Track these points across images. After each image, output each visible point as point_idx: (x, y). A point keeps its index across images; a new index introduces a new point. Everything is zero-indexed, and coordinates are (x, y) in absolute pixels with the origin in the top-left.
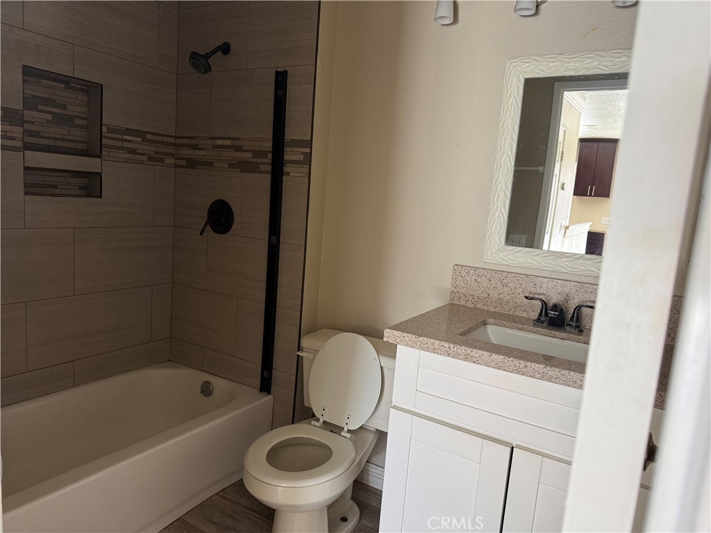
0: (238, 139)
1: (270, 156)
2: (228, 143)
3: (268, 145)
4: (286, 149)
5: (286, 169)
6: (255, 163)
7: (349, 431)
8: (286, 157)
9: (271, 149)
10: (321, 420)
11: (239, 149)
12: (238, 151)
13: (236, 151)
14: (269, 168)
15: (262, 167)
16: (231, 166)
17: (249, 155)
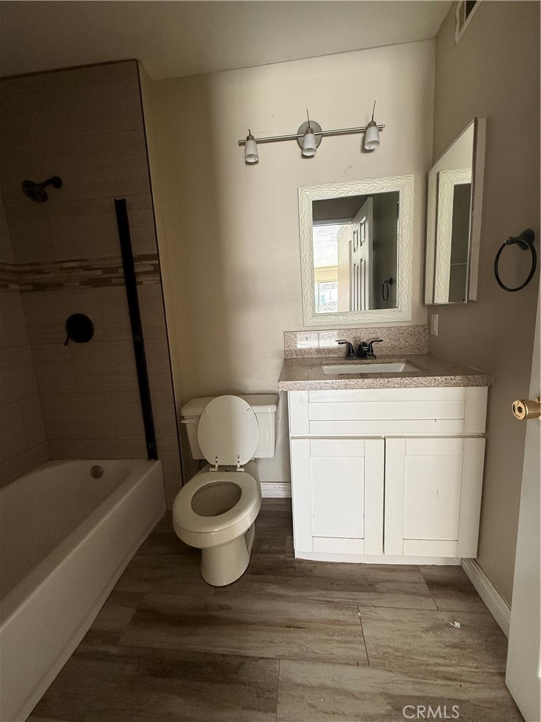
0: (86, 260)
1: (121, 271)
2: (76, 264)
3: (118, 262)
4: (135, 264)
5: (138, 280)
6: (107, 278)
7: (241, 467)
8: (137, 270)
9: (122, 265)
10: (217, 466)
11: (89, 268)
12: (89, 270)
13: (86, 270)
14: (123, 281)
15: (114, 281)
16: (82, 284)
17: (100, 272)
